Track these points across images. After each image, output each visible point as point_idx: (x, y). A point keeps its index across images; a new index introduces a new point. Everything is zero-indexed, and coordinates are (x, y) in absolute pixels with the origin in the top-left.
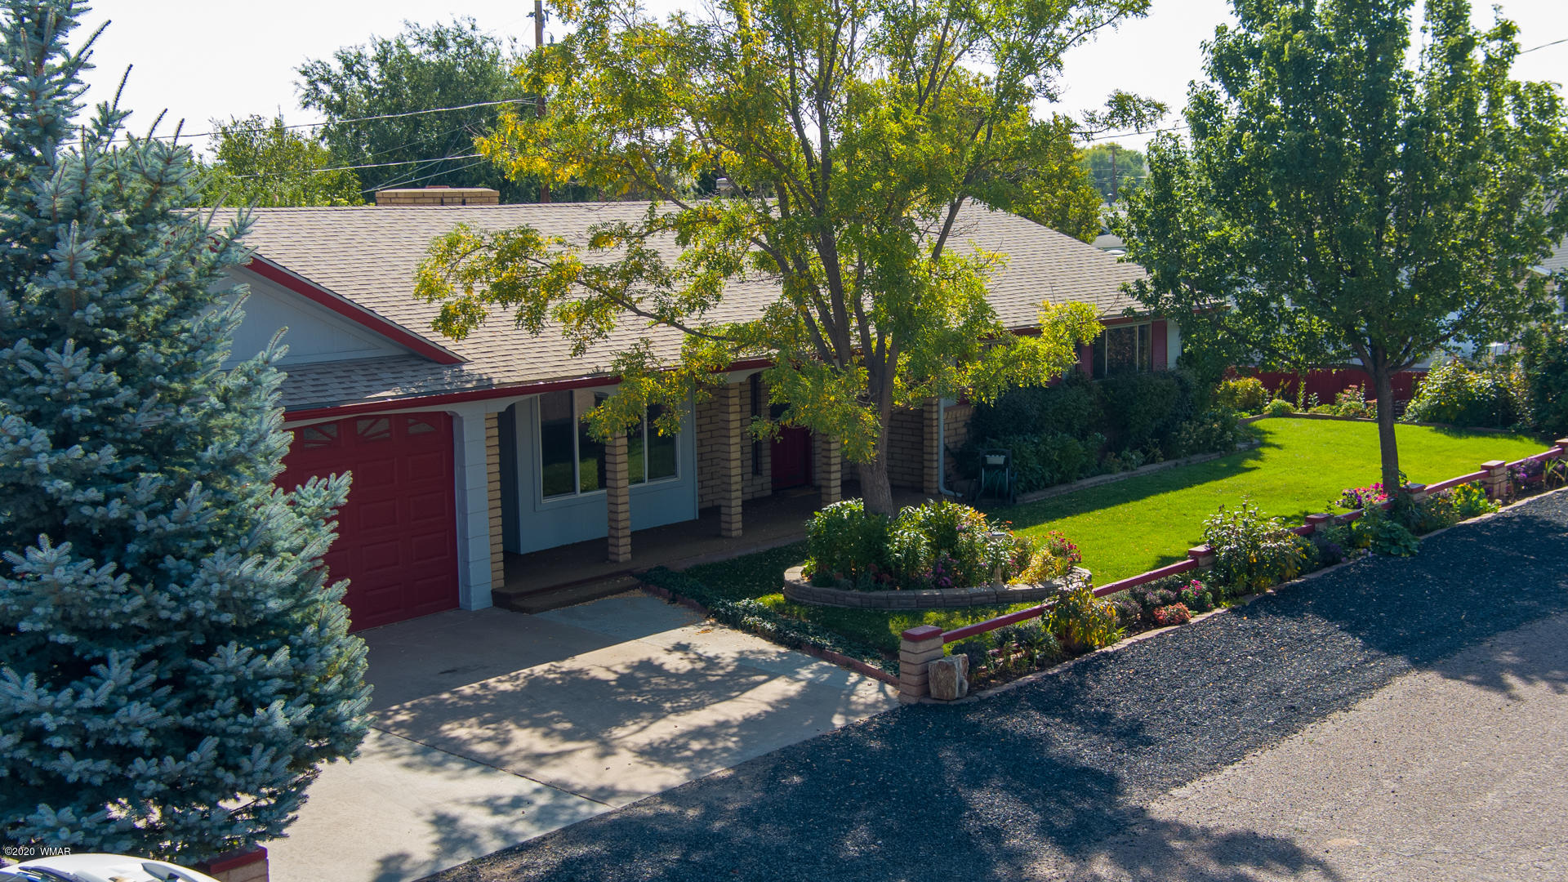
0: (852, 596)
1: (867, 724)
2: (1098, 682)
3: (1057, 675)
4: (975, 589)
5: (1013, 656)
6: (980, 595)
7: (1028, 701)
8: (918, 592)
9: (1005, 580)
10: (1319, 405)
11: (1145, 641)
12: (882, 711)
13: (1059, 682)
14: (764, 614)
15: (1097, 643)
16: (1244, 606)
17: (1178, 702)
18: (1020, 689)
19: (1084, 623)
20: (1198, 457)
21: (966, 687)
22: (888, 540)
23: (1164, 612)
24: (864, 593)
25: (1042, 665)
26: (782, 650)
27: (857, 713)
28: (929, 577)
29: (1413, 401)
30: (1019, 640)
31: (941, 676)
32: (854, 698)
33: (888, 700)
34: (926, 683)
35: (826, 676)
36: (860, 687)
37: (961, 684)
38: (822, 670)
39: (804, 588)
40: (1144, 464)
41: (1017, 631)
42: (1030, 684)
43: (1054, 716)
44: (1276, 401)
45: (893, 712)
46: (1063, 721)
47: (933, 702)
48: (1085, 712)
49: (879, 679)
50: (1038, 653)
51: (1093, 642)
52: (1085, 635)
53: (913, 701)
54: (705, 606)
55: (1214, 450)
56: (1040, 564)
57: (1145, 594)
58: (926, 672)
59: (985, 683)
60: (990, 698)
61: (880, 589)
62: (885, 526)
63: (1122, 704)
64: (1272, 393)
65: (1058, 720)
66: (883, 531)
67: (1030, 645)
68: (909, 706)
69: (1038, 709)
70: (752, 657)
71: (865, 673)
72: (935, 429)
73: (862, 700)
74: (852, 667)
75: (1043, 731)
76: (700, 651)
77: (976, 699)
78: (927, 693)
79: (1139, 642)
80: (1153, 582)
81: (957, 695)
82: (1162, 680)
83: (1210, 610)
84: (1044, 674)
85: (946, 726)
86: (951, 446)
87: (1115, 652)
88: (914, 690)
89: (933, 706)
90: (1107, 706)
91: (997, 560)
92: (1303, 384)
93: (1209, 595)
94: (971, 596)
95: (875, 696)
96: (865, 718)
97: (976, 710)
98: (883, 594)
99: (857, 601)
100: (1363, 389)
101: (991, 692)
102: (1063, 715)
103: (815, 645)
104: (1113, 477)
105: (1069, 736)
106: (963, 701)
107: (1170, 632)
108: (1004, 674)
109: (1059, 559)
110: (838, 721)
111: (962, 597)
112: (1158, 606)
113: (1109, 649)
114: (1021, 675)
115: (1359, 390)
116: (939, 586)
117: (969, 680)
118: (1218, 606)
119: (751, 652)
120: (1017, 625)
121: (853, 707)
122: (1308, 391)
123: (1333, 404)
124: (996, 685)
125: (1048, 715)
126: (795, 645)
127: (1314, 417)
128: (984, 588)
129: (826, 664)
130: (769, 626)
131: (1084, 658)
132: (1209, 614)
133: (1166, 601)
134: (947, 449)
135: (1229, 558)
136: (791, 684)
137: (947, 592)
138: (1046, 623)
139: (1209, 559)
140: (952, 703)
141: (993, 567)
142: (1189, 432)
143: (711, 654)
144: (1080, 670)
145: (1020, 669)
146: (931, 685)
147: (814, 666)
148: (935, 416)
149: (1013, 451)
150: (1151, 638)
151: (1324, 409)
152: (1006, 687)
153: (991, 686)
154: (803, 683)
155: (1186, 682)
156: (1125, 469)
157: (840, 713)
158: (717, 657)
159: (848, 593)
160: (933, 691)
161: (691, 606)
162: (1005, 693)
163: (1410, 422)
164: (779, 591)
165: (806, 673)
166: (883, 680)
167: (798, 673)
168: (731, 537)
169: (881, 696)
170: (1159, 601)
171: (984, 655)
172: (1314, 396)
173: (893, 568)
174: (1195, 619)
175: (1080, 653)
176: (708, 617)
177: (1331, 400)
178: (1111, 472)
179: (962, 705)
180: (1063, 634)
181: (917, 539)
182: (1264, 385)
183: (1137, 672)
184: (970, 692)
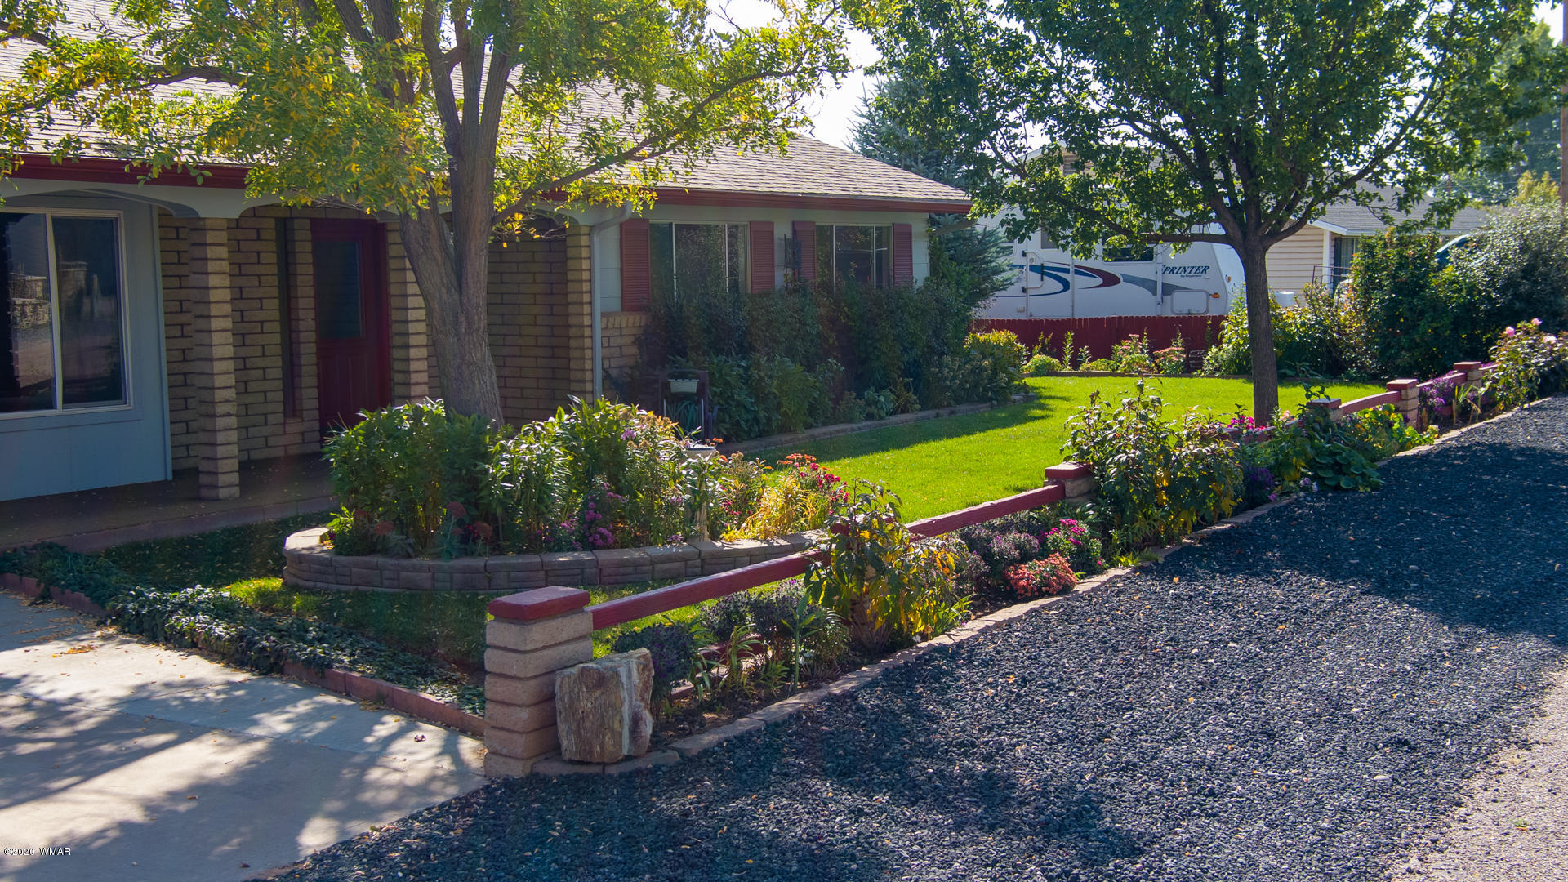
0: (415, 569)
1: (394, 839)
2: (947, 704)
3: (851, 695)
4: (659, 549)
5: (747, 664)
6: (669, 559)
7: (797, 753)
8: (548, 558)
9: (715, 536)
10: (1090, 361)
11: (1009, 623)
12: (440, 800)
13: (861, 709)
14: (224, 610)
15: (920, 627)
16: (1156, 563)
17: (1143, 741)
18: (774, 728)
19: (896, 584)
20: (963, 407)
21: (648, 729)
22: (487, 457)
23: (1031, 572)
24: (438, 563)
25: (812, 678)
26: (240, 677)
27: (371, 812)
28: (568, 527)
29: (1214, 349)
30: (762, 627)
31: (586, 704)
32: (375, 774)
33: (461, 770)
34: (548, 725)
35: (322, 725)
36: (400, 745)
37: (636, 721)
38: (320, 713)
39: (318, 560)
40: (894, 413)
41: (758, 607)
42: (796, 716)
43: (869, 789)
44: (1037, 357)
45: (462, 804)
46: (894, 801)
47: (568, 770)
48: (940, 774)
49: (446, 726)
50: (800, 654)
51: (912, 625)
52: (896, 610)
53: (517, 770)
54: (100, 601)
55: (983, 399)
56: (781, 501)
57: (989, 540)
58: (547, 699)
59: (689, 720)
60: (706, 752)
61: (472, 554)
62: (481, 432)
63: (1019, 752)
64: (1031, 350)
65: (881, 798)
66: (478, 442)
67: (786, 634)
68: (509, 784)
69: (826, 774)
70: (163, 694)
71: (416, 714)
72: (587, 342)
73: (395, 778)
74: (385, 703)
75: (852, 832)
76: (40, 690)
77: (672, 757)
78: (553, 750)
79: (998, 625)
80: (997, 522)
81: (626, 750)
82: (1083, 695)
83: (1101, 571)
84: (823, 693)
85: (598, 832)
86: (614, 373)
87: (960, 645)
88: (520, 744)
89: (564, 779)
90: (988, 758)
91: (700, 495)
92: (1070, 334)
93: (1096, 545)
94: (653, 562)
95: (431, 764)
96: (389, 822)
97: (675, 783)
98: (478, 562)
99: (423, 579)
100: (1145, 339)
101: (708, 739)
102: (891, 786)
103: (312, 661)
104: (854, 426)
105: (921, 842)
106: (640, 764)
107: (1049, 607)
108: (731, 698)
109: (812, 496)
110: (316, 837)
111: (636, 564)
112: (1013, 562)
113: (944, 640)
114: (769, 700)
115: (1140, 339)
116: (591, 546)
117: (655, 713)
118: (1113, 565)
119: (168, 685)
120: (754, 592)
121: (368, 796)
122: (1077, 345)
123: (1110, 359)
124: (716, 724)
125: (855, 787)
126: (268, 664)
127: (1088, 374)
128: (678, 548)
129: (331, 700)
130: (219, 630)
131: (899, 658)
132: (1104, 578)
133: (1025, 557)
134: (607, 376)
135: (1125, 477)
136: (230, 748)
137: (604, 556)
138: (815, 590)
139: (1081, 485)
140: (613, 770)
141: (693, 508)
142: (952, 369)
143: (61, 694)
144: (903, 680)
145: (766, 685)
146: (562, 728)
147: (303, 707)
148: (587, 321)
149: (712, 374)
150: (1019, 619)
151: (1099, 365)
152: (745, 723)
153: (703, 727)
154: (259, 746)
155: (1138, 693)
156: (870, 417)
157: (331, 815)
158: (74, 700)
159: (406, 562)
160: (568, 743)
161: (76, 606)
162: (742, 740)
163: (1212, 375)
164: (277, 573)
165: (277, 724)
166: (455, 725)
167: (256, 723)
168: (217, 500)
169: (446, 764)
170: (1016, 553)
171: (689, 655)
172: (1084, 350)
173: (499, 511)
174: (1084, 586)
175: (888, 650)
176: (101, 623)
177: (1108, 354)
178: (851, 421)
179: (638, 772)
180: (852, 612)
181: (547, 458)
182: (1021, 340)
183: (1024, 681)
184: (657, 742)
